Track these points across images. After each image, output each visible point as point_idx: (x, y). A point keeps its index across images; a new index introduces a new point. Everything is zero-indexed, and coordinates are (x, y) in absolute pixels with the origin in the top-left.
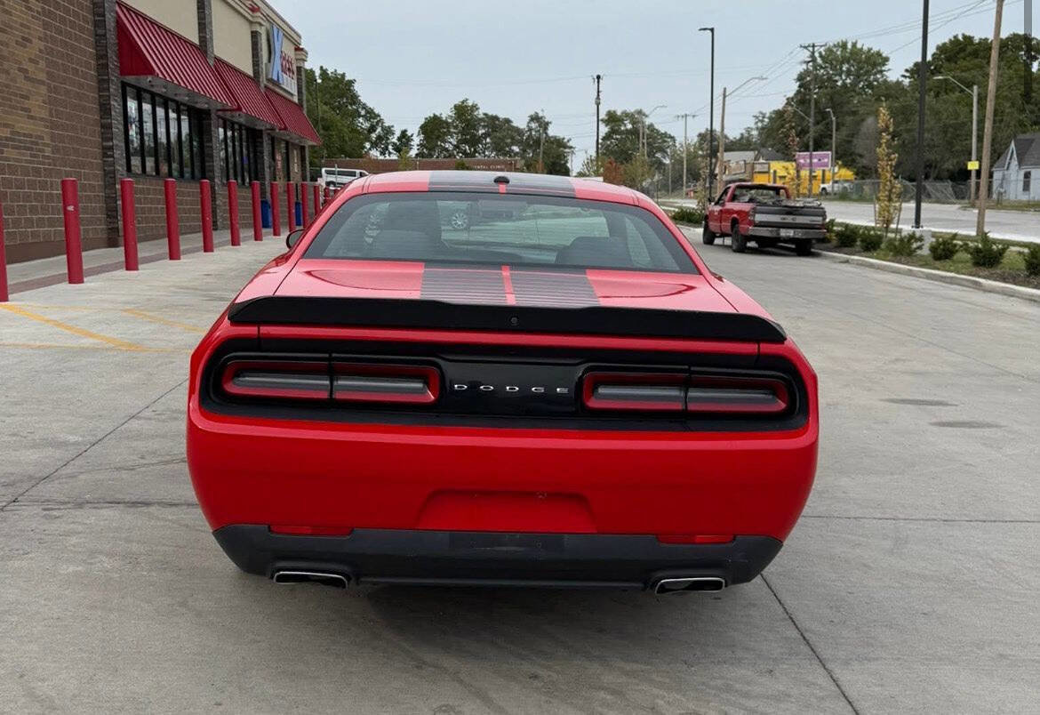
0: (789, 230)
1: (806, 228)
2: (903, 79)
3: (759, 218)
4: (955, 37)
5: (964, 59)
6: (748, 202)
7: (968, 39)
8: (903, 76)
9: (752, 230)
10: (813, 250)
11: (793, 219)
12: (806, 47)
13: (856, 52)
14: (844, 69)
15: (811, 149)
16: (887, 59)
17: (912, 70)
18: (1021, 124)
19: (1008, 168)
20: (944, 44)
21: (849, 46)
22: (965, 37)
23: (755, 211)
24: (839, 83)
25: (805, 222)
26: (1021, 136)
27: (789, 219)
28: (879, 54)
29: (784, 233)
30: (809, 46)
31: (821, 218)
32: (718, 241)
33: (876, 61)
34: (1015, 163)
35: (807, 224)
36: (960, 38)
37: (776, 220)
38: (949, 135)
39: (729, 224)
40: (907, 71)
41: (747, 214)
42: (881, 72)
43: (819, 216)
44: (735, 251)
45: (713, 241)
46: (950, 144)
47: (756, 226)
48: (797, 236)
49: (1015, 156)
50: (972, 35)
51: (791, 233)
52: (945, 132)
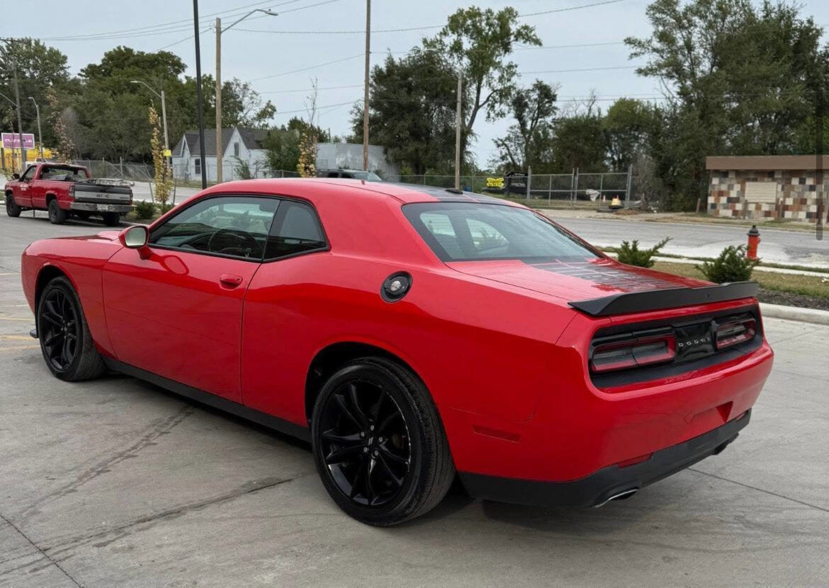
0: (105, 205)
1: (117, 204)
2: (80, 77)
3: (78, 195)
4: (119, 48)
5: (129, 66)
6: (65, 180)
7: (129, 51)
8: (79, 74)
9: (73, 205)
10: (120, 222)
11: (106, 196)
12: (5, 41)
13: (39, 49)
14: (31, 63)
15: (20, 130)
16: (65, 58)
17: (87, 70)
18: (185, 122)
19: (182, 156)
20: (110, 52)
21: (33, 43)
22: (126, 49)
23: (75, 190)
24: (27, 75)
25: (117, 198)
26: (187, 132)
27: (103, 196)
28: (57, 53)
29: (100, 207)
30: (8, 40)
31: (128, 196)
32: (23, 214)
33: (56, 59)
34: (187, 152)
35: (117, 200)
36: (123, 49)
37: (92, 197)
38: (136, 127)
39: (45, 199)
40: (82, 70)
41: (66, 192)
42: (63, 68)
43: (127, 194)
44: (53, 223)
45: (19, 213)
46: (136, 133)
47: (75, 202)
48: (111, 211)
49: (187, 146)
50: (131, 48)
51: (105, 208)
52: (132, 125)
